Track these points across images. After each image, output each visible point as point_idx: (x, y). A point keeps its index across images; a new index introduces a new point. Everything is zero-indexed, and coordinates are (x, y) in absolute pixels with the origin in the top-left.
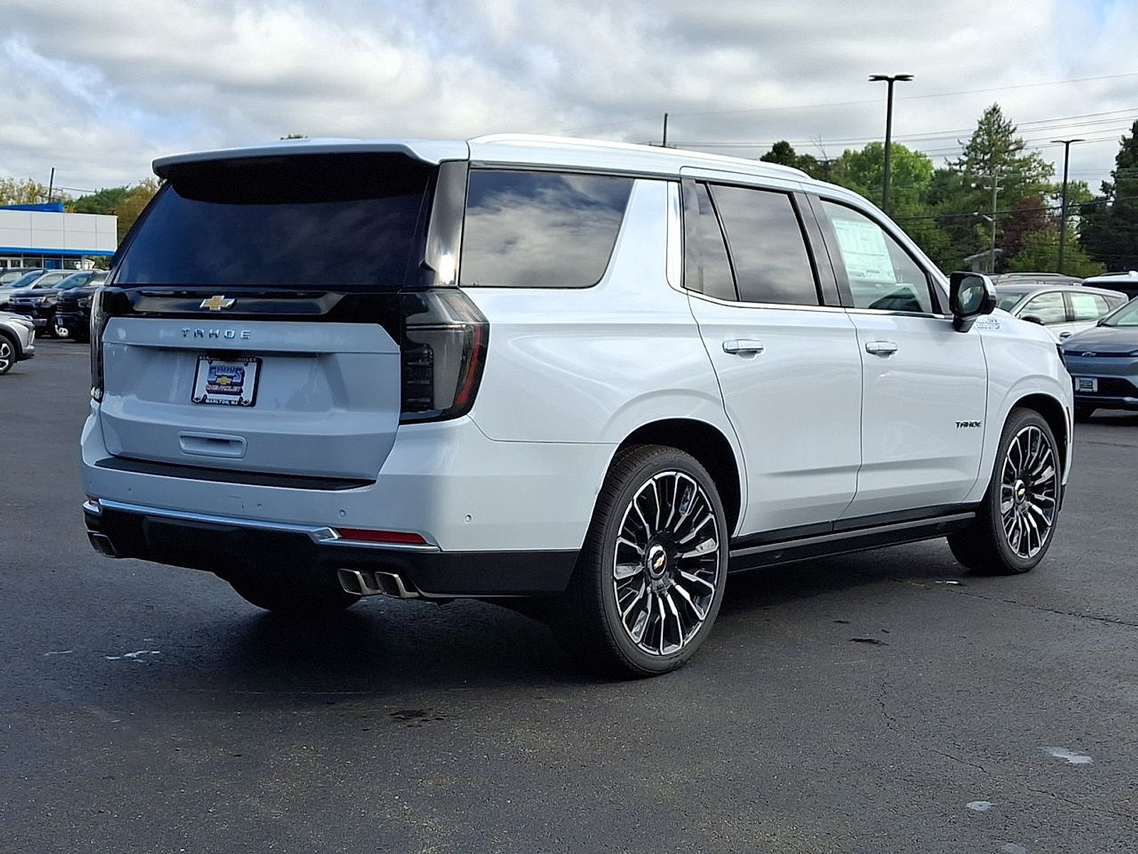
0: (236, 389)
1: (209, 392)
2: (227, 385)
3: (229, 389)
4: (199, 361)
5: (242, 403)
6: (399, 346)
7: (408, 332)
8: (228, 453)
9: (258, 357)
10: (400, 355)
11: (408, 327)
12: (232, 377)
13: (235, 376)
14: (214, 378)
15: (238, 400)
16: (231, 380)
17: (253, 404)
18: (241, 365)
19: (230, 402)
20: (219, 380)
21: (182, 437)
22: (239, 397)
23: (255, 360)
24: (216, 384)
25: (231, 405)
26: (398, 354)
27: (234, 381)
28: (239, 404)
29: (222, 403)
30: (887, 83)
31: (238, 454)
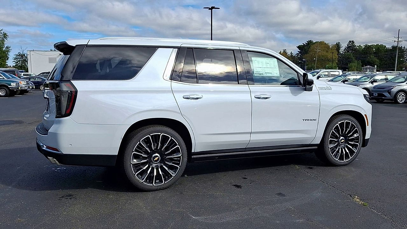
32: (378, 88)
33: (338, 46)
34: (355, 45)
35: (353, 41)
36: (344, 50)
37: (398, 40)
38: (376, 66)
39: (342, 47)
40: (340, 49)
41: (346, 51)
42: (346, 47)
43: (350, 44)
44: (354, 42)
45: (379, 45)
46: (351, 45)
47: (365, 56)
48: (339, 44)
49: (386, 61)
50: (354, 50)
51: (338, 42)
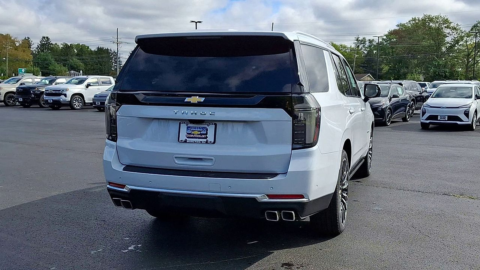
0: (203, 136)
1: (188, 137)
2: (198, 134)
3: (200, 136)
4: (180, 124)
5: (208, 142)
6: (291, 118)
7: (295, 112)
8: (205, 164)
9: (215, 123)
10: (292, 122)
11: (295, 110)
12: (201, 131)
13: (202, 131)
14: (190, 132)
15: (206, 141)
16: (200, 132)
17: (214, 142)
18: (206, 126)
19: (201, 142)
20: (193, 133)
21: (175, 157)
22: (206, 140)
23: (213, 124)
24: (192, 134)
25: (202, 143)
26: (291, 121)
27: (201, 133)
28: (207, 142)
29: (196, 143)
30: (195, 23)
31: (211, 164)
32: (100, 97)
33: (27, 43)
34: (51, 43)
35: (47, 37)
36: (37, 49)
37: (117, 42)
38: (81, 71)
39: (33, 44)
40: (31, 47)
41: (40, 50)
42: (39, 45)
43: (43, 41)
44: (49, 39)
45: (81, 44)
46: (46, 42)
47: (65, 58)
48: (29, 40)
49: (92, 66)
50: (50, 49)
51: (27, 37)
